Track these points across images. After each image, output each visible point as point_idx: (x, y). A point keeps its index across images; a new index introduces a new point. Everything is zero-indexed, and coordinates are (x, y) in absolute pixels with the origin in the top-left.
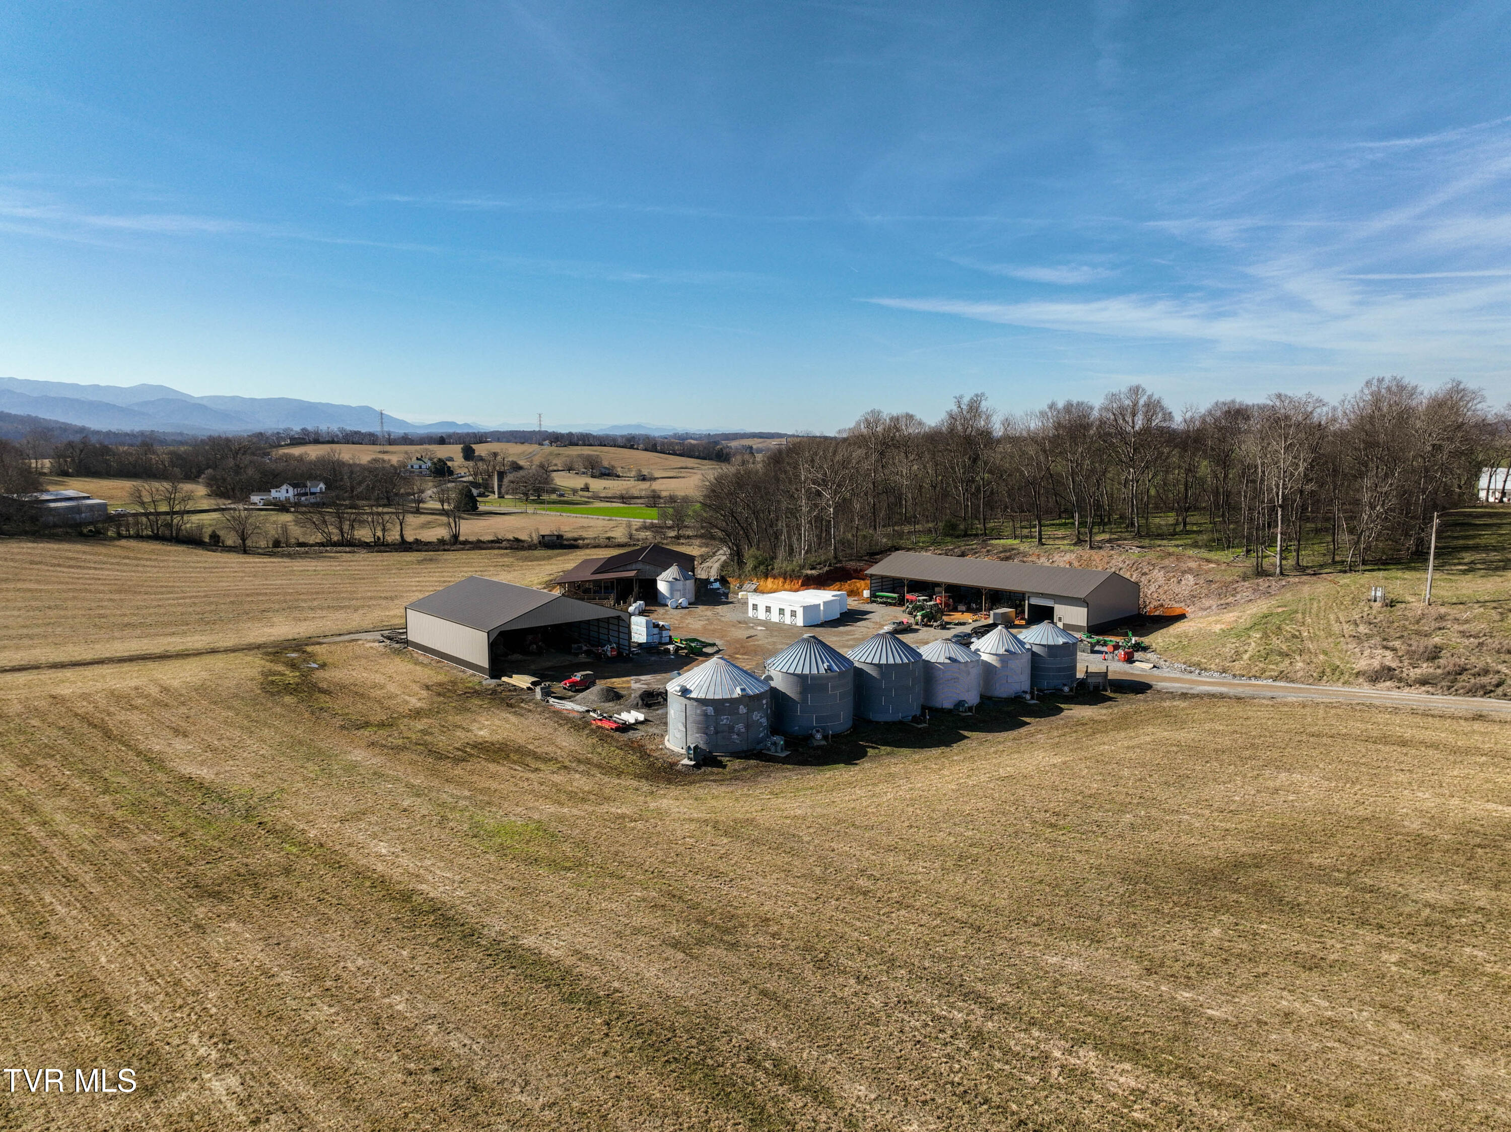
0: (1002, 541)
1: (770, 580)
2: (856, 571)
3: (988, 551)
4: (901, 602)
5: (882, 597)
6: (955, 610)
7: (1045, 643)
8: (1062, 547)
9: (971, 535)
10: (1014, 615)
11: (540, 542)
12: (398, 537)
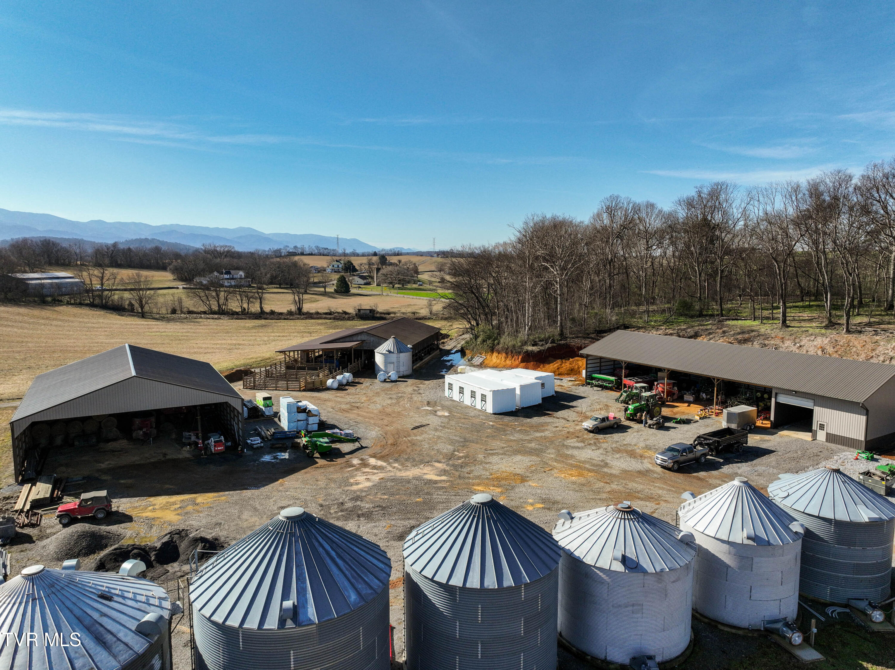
0: (740, 322)
1: (495, 354)
2: (576, 349)
3: (724, 332)
4: (618, 386)
5: (599, 379)
6: (681, 399)
7: (829, 515)
8: (811, 331)
9: (706, 315)
10: (755, 415)
11: (356, 314)
12: (259, 309)
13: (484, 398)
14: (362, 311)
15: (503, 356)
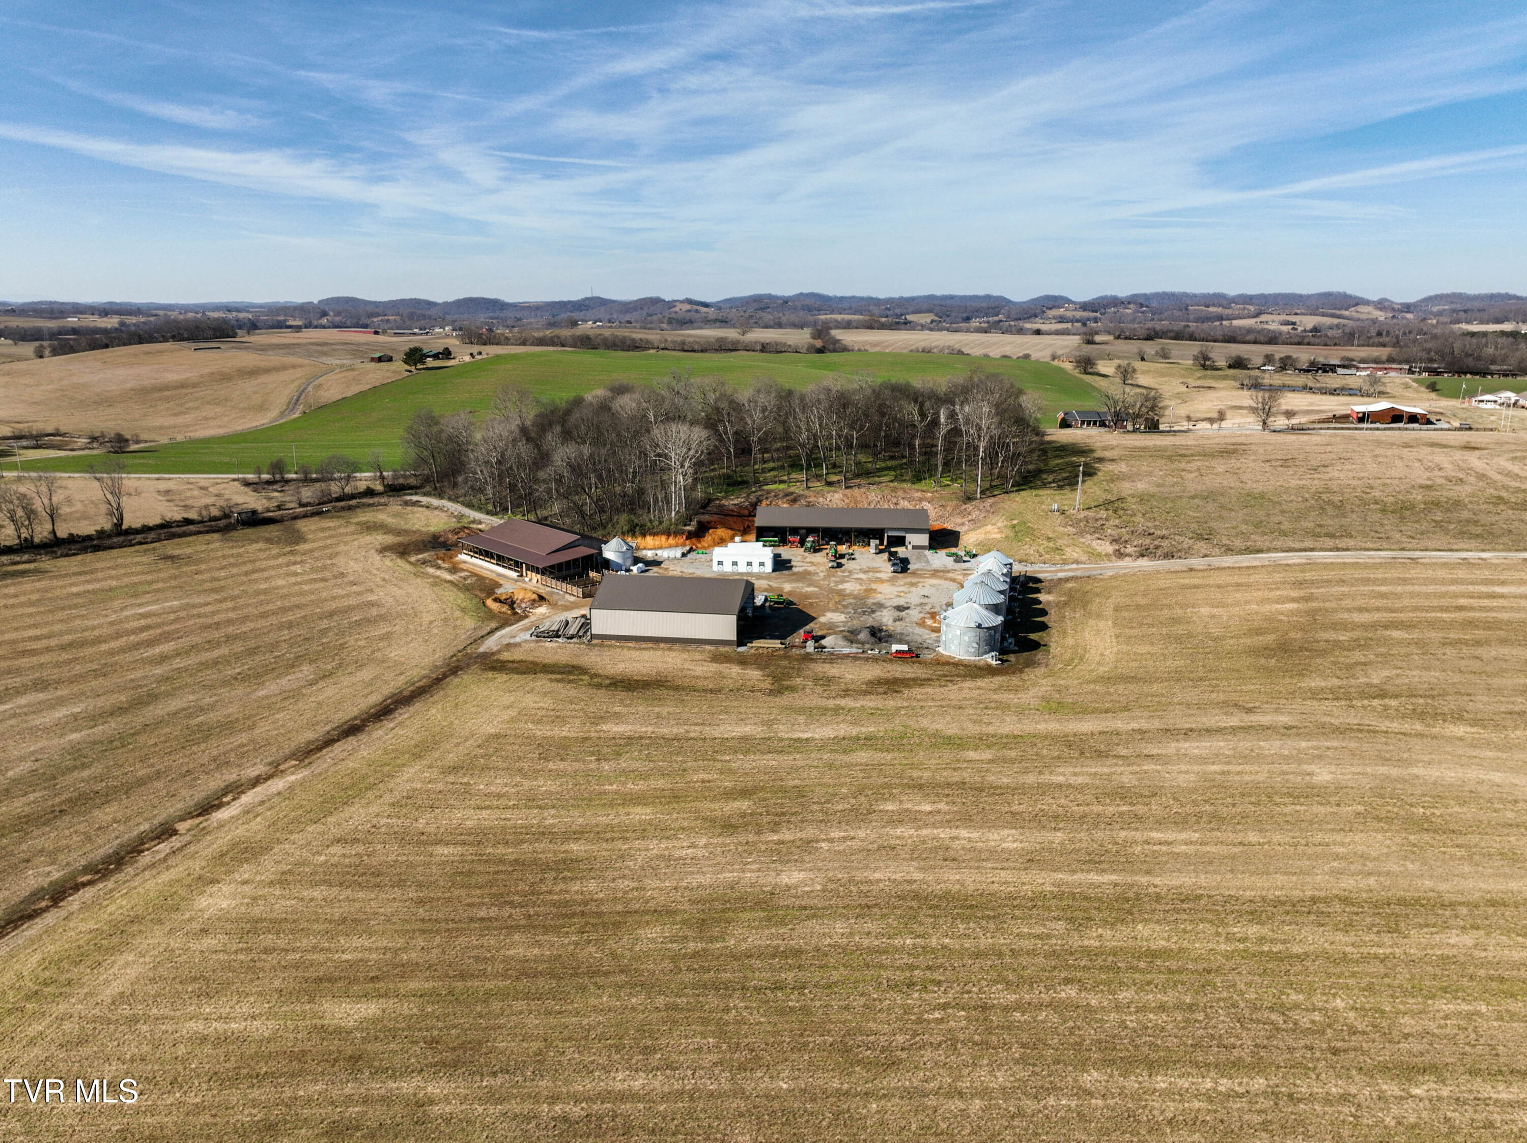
2: (708, 522)
4: (783, 543)
13: (762, 564)
15: (664, 538)
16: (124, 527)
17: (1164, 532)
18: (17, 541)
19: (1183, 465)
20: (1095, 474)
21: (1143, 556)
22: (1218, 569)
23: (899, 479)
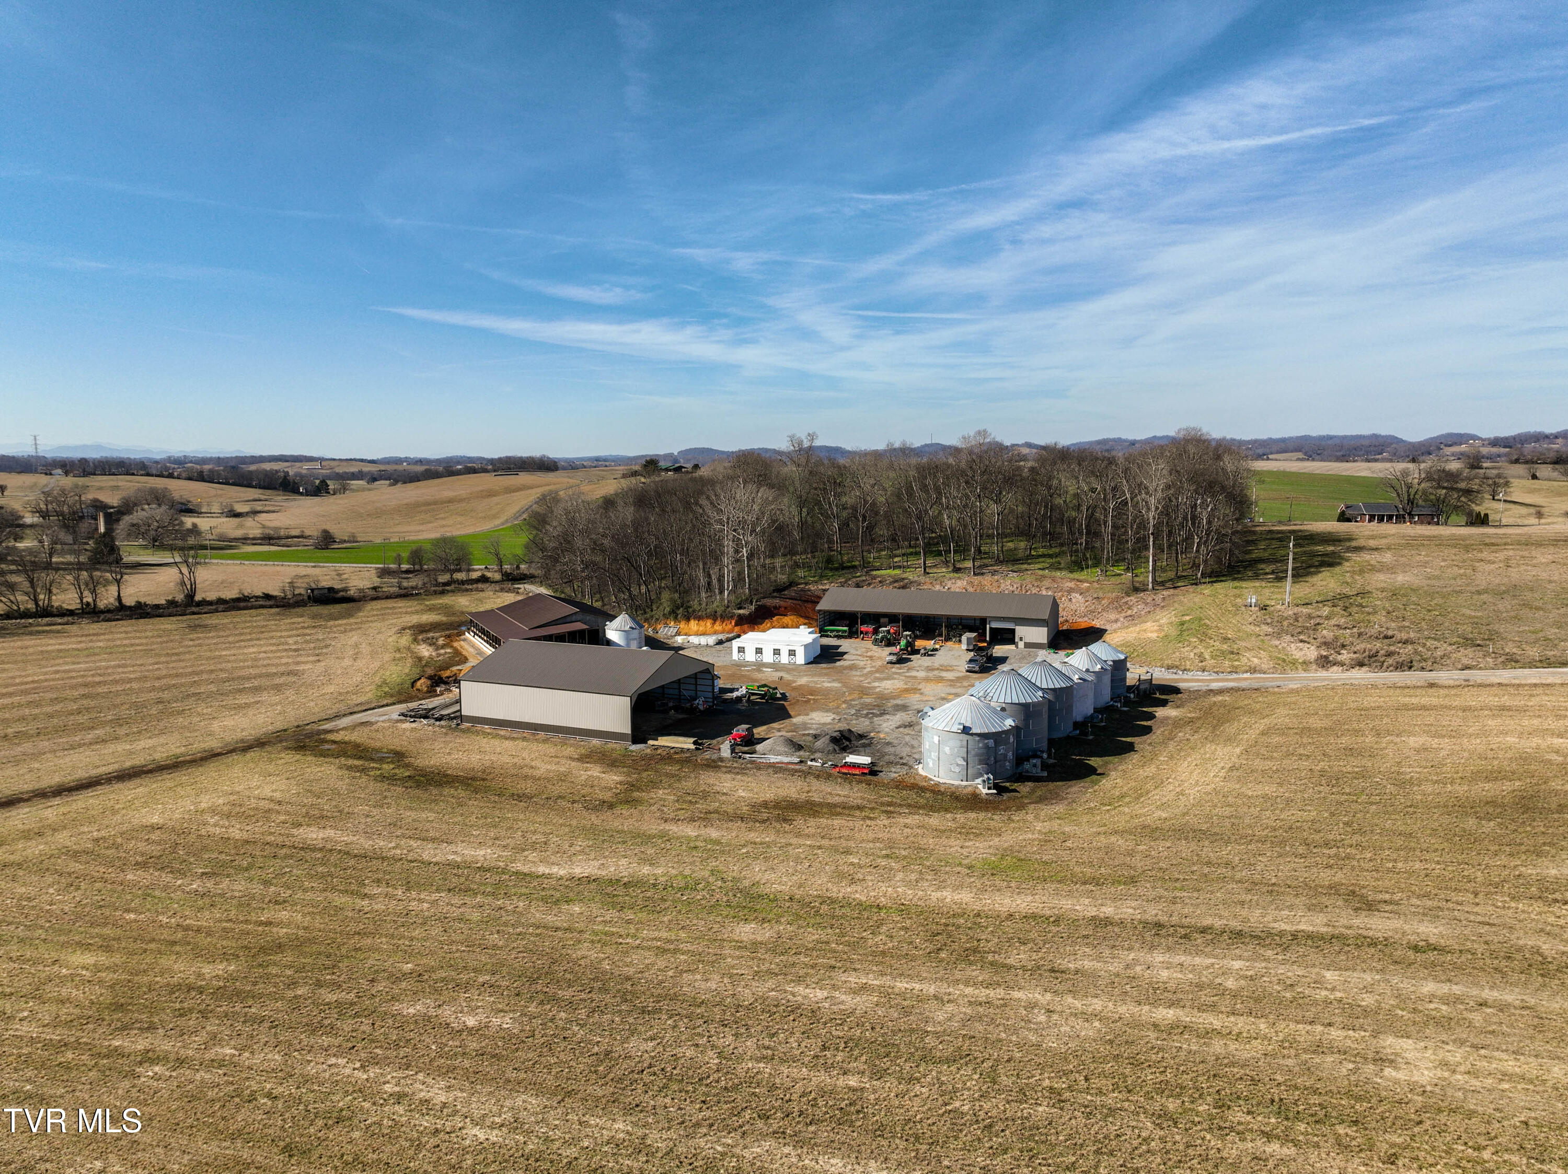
0: (881, 571)
1: (693, 622)
2: (775, 608)
4: (853, 634)
5: (832, 631)
8: (947, 575)
11: (309, 597)
13: (792, 653)
14: (316, 592)
15: (709, 623)
16: (198, 598)
17: (1412, 635)
18: (79, 606)
19: (1485, 555)
20: (1340, 564)
21: (1361, 664)
22: (1480, 685)
23: (1056, 567)
